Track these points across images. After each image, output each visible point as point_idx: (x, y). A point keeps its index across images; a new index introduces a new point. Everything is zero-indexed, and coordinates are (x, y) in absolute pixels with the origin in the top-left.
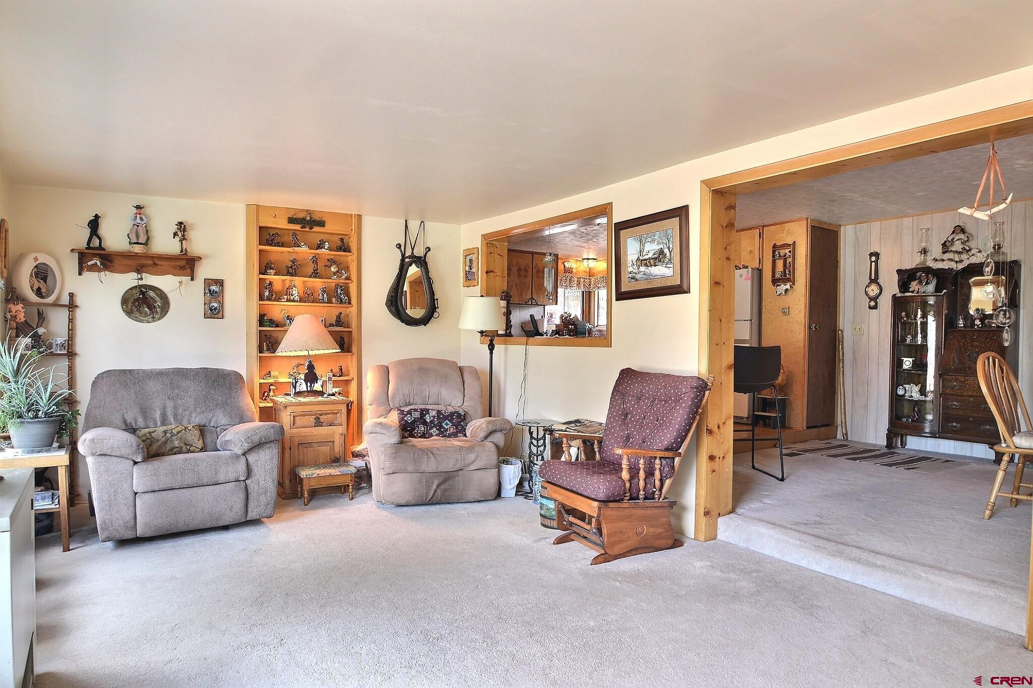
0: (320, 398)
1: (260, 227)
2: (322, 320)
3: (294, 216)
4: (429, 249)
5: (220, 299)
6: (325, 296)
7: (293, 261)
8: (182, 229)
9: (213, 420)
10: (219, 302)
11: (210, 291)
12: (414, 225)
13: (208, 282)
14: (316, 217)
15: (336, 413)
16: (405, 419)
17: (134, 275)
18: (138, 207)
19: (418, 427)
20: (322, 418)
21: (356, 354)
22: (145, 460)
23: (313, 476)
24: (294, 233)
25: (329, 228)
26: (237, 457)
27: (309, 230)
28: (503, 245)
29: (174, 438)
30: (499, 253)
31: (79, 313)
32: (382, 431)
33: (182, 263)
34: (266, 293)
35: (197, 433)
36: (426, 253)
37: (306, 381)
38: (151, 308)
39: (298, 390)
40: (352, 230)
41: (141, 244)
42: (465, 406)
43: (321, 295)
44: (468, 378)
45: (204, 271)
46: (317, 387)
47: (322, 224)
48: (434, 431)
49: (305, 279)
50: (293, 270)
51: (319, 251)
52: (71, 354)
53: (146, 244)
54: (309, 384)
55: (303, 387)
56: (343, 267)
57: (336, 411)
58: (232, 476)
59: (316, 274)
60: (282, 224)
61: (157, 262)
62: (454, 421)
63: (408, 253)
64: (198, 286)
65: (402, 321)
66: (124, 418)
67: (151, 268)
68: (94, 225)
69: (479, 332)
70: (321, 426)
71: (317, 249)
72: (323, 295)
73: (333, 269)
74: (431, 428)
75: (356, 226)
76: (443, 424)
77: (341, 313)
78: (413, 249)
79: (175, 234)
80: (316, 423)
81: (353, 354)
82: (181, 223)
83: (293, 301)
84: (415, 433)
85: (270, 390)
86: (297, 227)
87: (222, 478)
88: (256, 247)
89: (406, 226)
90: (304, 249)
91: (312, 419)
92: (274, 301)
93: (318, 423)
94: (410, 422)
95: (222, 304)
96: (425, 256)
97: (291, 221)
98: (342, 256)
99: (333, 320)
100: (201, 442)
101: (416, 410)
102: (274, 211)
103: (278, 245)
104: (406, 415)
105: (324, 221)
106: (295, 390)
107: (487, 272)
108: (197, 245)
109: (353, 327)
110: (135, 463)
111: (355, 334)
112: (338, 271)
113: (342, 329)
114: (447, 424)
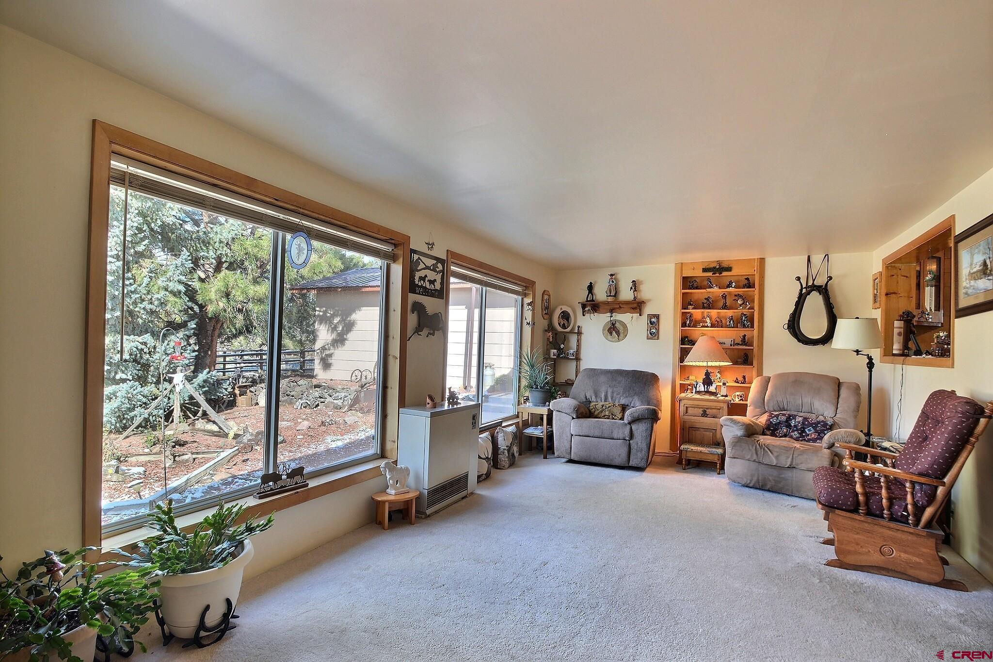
0: (712, 397)
1: (683, 277)
2: (732, 341)
3: (707, 267)
4: (831, 278)
5: (657, 327)
6: (731, 322)
7: (707, 299)
8: (635, 285)
9: (633, 403)
10: (656, 329)
11: (651, 322)
12: (817, 259)
13: (650, 316)
14: (725, 265)
15: (720, 409)
16: (771, 420)
17: (609, 314)
18: (612, 275)
19: (782, 428)
20: (708, 411)
21: (756, 366)
22: (578, 417)
23: (688, 450)
24: (708, 279)
25: (734, 272)
26: (626, 425)
27: (718, 275)
28: (910, 266)
29: (607, 410)
30: (903, 275)
31: (583, 337)
32: (732, 425)
33: (635, 305)
34: (687, 321)
35: (620, 409)
36: (828, 282)
37: (704, 384)
38: (618, 333)
39: (698, 390)
40: (755, 271)
41: (612, 296)
42: (837, 418)
43: (728, 322)
44: (844, 393)
45: (648, 310)
46: (712, 389)
47: (729, 269)
48: (796, 434)
49: (720, 311)
50: (709, 304)
51: (728, 290)
52: (578, 359)
53: (615, 296)
54: (706, 386)
55: (701, 388)
56: (747, 300)
57: (719, 408)
58: (621, 436)
59: (725, 307)
60: (699, 273)
61: (621, 306)
62: (818, 429)
63: (810, 283)
64: (644, 319)
65: (799, 341)
66: (585, 395)
67: (618, 310)
68: (590, 288)
69: (854, 351)
70: (706, 417)
71: (727, 288)
72: (730, 322)
73: (740, 302)
74: (793, 431)
75: (758, 267)
76: (806, 430)
77: (745, 335)
78: (814, 280)
79: (631, 288)
80: (702, 414)
81: (754, 367)
82: (633, 281)
83: (707, 327)
84: (777, 433)
85: (688, 389)
86: (710, 274)
87: (615, 436)
88: (680, 291)
89: (809, 260)
90: (716, 289)
91: (700, 411)
92: (692, 327)
93: (705, 414)
94: (774, 423)
95: (658, 330)
96: (826, 284)
97: (705, 270)
98: (748, 291)
99: (739, 341)
100: (621, 414)
101: (784, 415)
102: (693, 266)
103: (697, 288)
104: (774, 417)
105: (731, 267)
106: (696, 389)
107: (887, 294)
108: (645, 293)
109: (754, 345)
110: (573, 418)
111: (755, 351)
112: (743, 303)
113: (745, 347)
114: (809, 430)
